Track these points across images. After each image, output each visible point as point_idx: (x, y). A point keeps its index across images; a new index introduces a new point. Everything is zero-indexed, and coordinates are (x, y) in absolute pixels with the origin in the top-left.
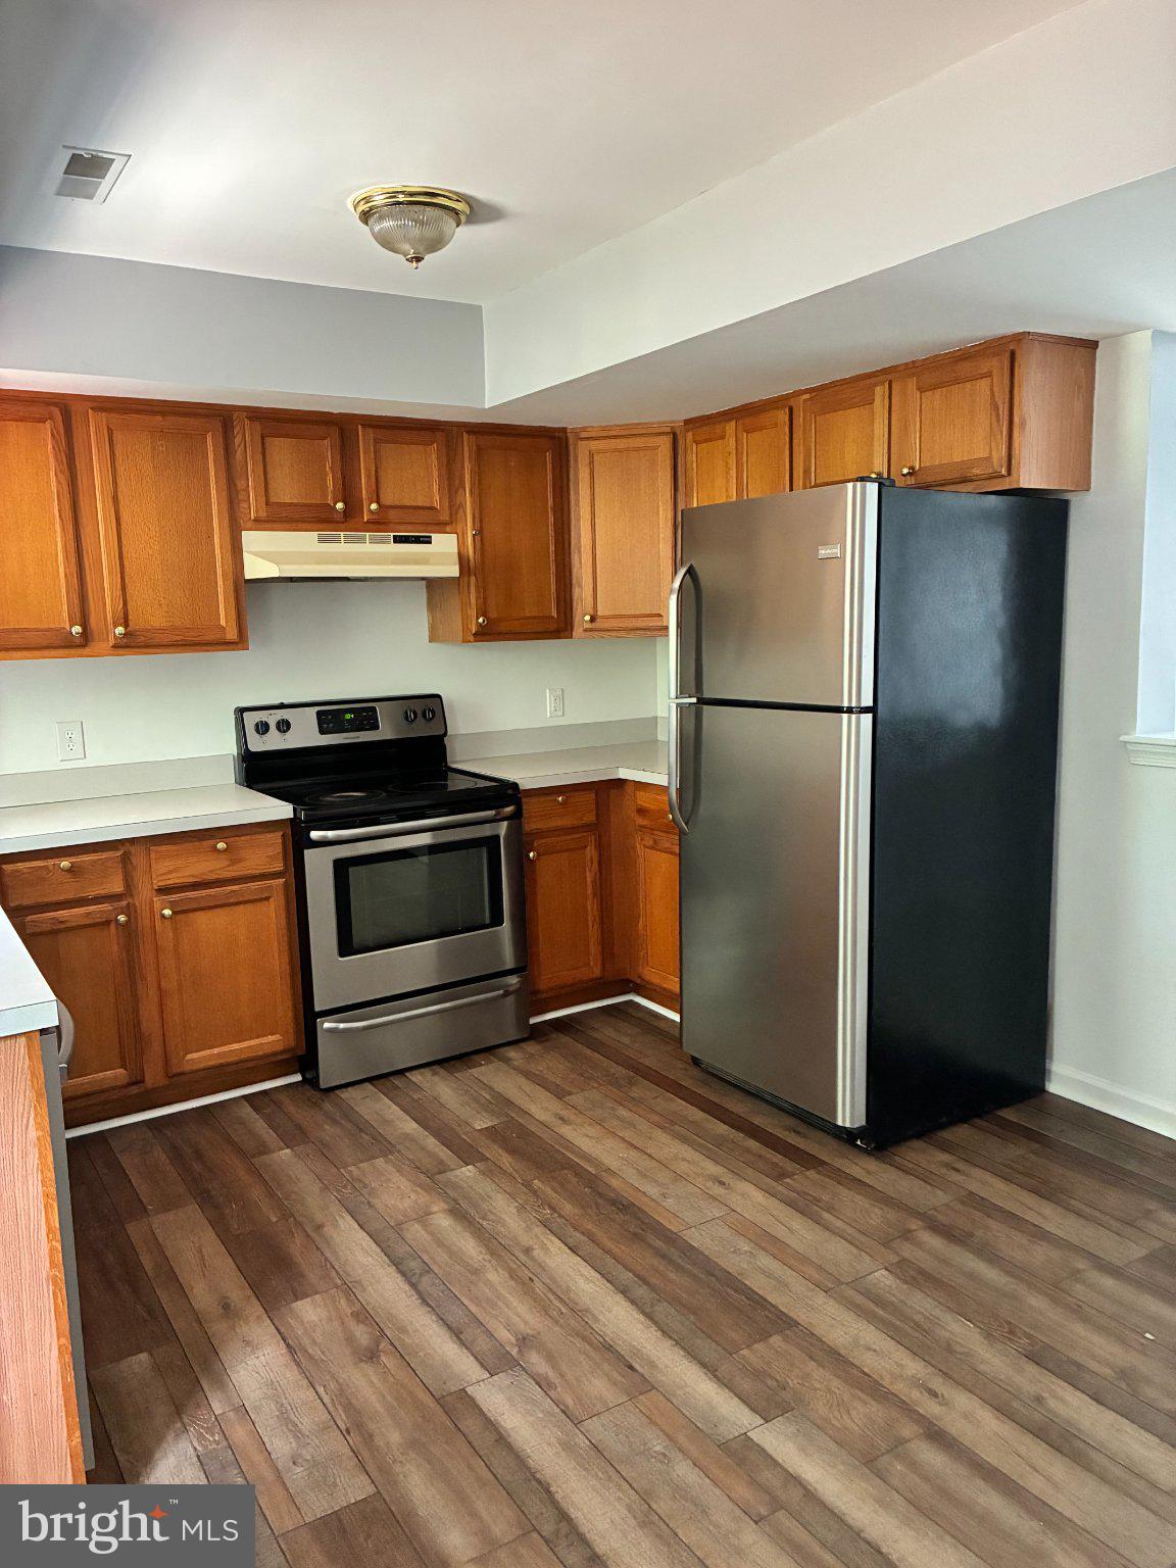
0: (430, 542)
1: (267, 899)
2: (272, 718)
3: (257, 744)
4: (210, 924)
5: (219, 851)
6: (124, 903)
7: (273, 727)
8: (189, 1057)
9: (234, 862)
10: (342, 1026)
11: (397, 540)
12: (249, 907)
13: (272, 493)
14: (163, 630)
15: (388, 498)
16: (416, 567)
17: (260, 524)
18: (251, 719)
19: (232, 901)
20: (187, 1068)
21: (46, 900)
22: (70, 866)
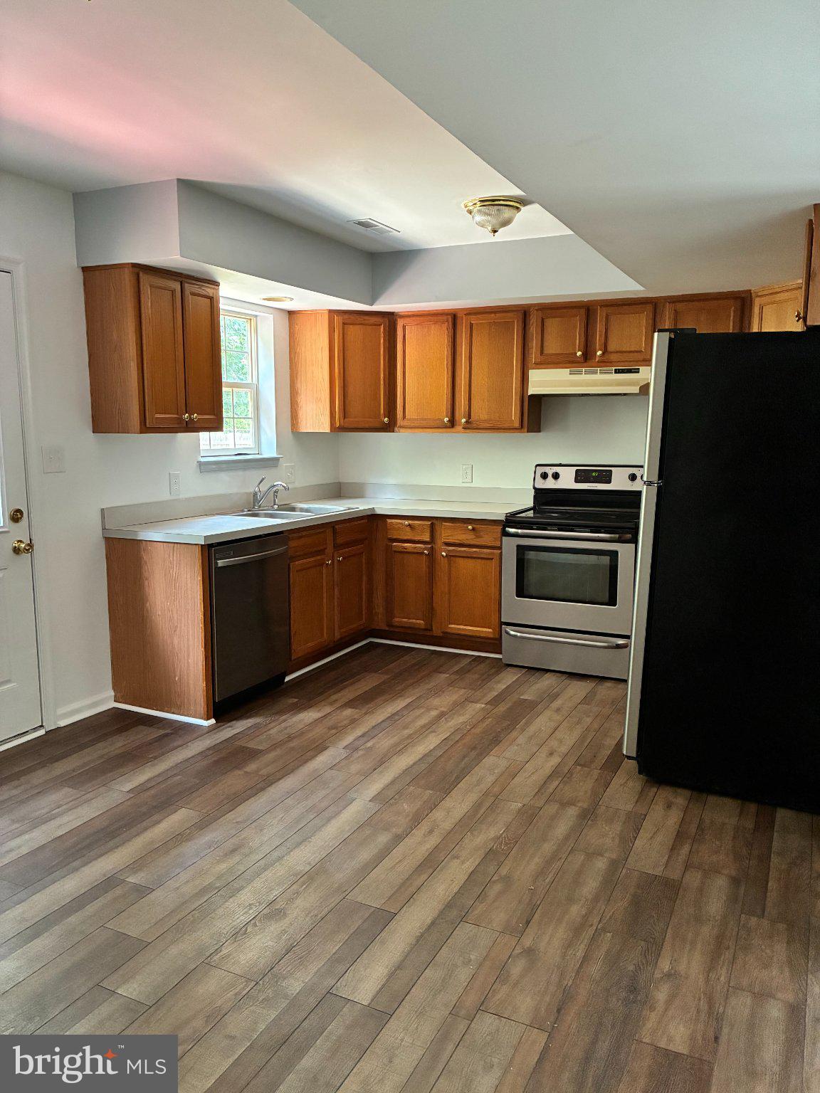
0: (638, 372)
1: (492, 559)
2: (550, 471)
3: (542, 484)
4: (465, 566)
5: (469, 529)
6: (430, 546)
7: (550, 476)
8: (450, 626)
9: (478, 537)
10: (519, 634)
11: (617, 371)
12: (483, 561)
13: (545, 348)
14: (485, 421)
15: (611, 347)
16: (629, 387)
17: (540, 365)
18: (540, 470)
19: (475, 556)
20: (449, 631)
21: (401, 537)
22: (409, 525)
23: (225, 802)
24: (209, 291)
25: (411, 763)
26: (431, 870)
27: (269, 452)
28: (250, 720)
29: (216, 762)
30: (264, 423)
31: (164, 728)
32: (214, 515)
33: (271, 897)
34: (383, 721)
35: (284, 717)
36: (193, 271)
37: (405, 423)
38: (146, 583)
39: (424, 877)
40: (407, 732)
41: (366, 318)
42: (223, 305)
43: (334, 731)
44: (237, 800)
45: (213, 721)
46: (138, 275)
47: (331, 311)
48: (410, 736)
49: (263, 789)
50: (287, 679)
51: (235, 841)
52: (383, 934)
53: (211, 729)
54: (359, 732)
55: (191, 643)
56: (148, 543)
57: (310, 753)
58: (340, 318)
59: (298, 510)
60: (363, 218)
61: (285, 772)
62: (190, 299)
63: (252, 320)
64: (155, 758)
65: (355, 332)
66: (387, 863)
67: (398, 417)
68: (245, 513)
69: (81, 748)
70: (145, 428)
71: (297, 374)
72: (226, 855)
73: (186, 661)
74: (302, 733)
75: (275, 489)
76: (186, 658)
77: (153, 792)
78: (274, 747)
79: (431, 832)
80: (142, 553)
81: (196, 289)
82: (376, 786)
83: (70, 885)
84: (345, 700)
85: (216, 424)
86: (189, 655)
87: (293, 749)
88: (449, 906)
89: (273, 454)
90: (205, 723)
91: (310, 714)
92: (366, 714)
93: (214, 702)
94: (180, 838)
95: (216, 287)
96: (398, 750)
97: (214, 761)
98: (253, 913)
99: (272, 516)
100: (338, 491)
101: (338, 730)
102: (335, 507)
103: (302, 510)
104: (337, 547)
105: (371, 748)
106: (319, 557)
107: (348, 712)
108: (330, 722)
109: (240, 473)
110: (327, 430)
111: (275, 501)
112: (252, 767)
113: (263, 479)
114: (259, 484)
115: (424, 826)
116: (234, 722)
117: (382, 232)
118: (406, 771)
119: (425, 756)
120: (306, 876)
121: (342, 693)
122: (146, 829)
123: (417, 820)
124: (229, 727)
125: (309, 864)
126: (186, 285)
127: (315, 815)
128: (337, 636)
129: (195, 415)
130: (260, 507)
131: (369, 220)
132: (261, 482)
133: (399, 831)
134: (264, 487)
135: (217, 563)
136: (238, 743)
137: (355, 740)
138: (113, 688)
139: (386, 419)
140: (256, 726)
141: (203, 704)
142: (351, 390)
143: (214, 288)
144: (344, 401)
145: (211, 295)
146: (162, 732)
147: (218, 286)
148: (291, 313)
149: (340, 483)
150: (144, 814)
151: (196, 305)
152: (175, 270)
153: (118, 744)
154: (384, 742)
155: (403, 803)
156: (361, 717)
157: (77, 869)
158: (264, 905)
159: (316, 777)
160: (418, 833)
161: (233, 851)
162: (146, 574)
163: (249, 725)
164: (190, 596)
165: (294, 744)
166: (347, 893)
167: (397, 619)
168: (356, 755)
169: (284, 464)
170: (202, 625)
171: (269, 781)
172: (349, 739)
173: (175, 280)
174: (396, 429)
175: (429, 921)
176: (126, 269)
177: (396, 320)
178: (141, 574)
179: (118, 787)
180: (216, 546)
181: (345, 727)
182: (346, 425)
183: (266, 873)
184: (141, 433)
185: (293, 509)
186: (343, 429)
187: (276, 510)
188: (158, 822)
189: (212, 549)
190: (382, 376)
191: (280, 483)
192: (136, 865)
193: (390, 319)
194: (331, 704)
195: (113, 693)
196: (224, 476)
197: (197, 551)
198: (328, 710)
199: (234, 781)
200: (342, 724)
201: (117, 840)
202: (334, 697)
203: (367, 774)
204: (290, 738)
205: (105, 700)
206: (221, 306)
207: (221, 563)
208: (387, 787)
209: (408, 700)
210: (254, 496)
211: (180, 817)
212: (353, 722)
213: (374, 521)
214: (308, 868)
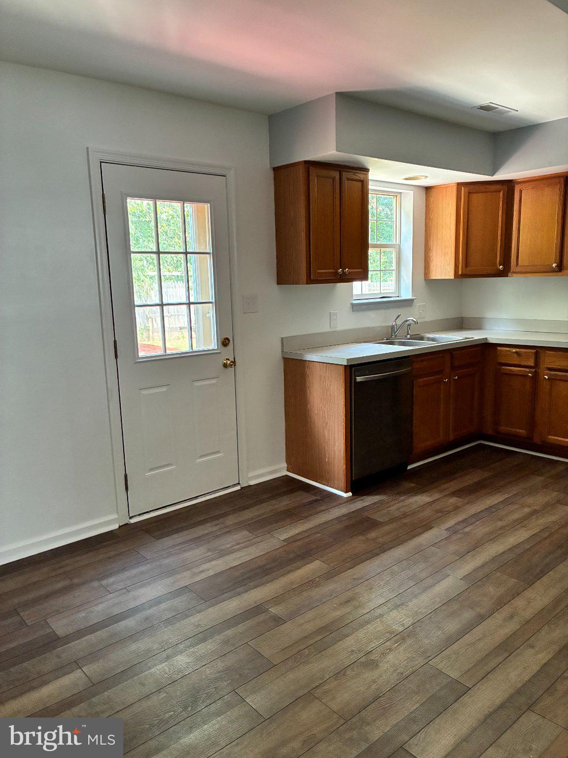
4: (564, 387)
6: (534, 370)
8: (549, 437)
20: (548, 441)
21: (508, 362)
22: (516, 352)
23: (348, 560)
24: (361, 176)
25: (501, 551)
26: (506, 655)
27: (407, 294)
28: (377, 497)
29: (347, 527)
30: (403, 273)
31: (315, 495)
32: (361, 342)
33: (369, 649)
34: (481, 511)
35: (402, 498)
36: (349, 162)
37: (518, 269)
38: (308, 391)
39: (501, 659)
40: (500, 524)
41: (488, 186)
42: (371, 186)
43: (440, 514)
44: (358, 559)
45: (350, 494)
46: (309, 168)
47: (458, 184)
48: (502, 528)
49: (377, 555)
50: (409, 468)
51: (349, 594)
52: (456, 705)
53: (349, 500)
54: (461, 517)
55: (336, 436)
56: (310, 362)
57: (419, 530)
58: (467, 189)
59: (425, 339)
60: (485, 102)
61: (398, 541)
62: (346, 183)
63: (398, 196)
64: (306, 517)
65: (478, 199)
66: (468, 638)
67: (512, 264)
68: (384, 341)
69: (262, 502)
70: (310, 281)
71: (430, 235)
72: (341, 604)
73: (333, 449)
74: (414, 513)
75: (408, 323)
76: (333, 446)
77: (299, 543)
78: (392, 521)
79: (511, 617)
80: (306, 369)
81: (350, 175)
82: (468, 566)
83: (233, 605)
84: (452, 490)
85: (363, 275)
86: (334, 445)
87: (405, 524)
88: (519, 692)
89: (409, 296)
90: (345, 495)
91: (423, 497)
92: (468, 503)
93: (352, 480)
94: (310, 583)
95: (367, 173)
96: (493, 537)
97: (346, 526)
98: (353, 658)
99: (404, 344)
100: (460, 324)
101: (443, 514)
102: (455, 337)
103: (429, 339)
104: (453, 368)
105: (468, 533)
106: (438, 376)
107: (453, 500)
108: (437, 506)
109: (383, 311)
110: (452, 277)
111: (408, 332)
112: (373, 534)
113: (399, 316)
114: (396, 319)
115: (506, 611)
116: (365, 497)
117: (501, 113)
118: (494, 559)
119: (515, 547)
120: (398, 636)
121: (452, 483)
122: (289, 572)
123: (500, 603)
124: (361, 500)
125: (403, 625)
126: (344, 173)
127: (414, 583)
128: (452, 437)
129: (347, 269)
130: (396, 336)
131: (490, 104)
132: (398, 317)
133: (483, 611)
134: (399, 322)
135: (355, 379)
136: (366, 514)
137: (456, 524)
138: (287, 461)
139: (501, 267)
140: (381, 502)
141: (343, 480)
142: (473, 245)
143: (365, 174)
144: (467, 254)
145: (362, 179)
146: (314, 498)
147: (368, 171)
148: (428, 189)
149: (462, 317)
150: (291, 560)
151: (350, 187)
152: (336, 163)
153: (284, 503)
154: (480, 530)
155: (489, 586)
156: (464, 505)
157: (239, 594)
158: (362, 654)
159: (419, 550)
160: (499, 617)
161: (347, 602)
162: (308, 384)
163: (376, 501)
164: (336, 403)
165: (407, 521)
166: (430, 658)
167: (503, 428)
168: (454, 537)
169: (417, 304)
170: (343, 424)
171: (383, 549)
172: (451, 523)
173: (335, 170)
174: (509, 274)
175: (498, 702)
176: (301, 166)
177: (514, 186)
178: (305, 383)
179: (276, 535)
180: (356, 367)
181: (449, 512)
182: (468, 273)
183: (369, 626)
184: (307, 284)
185: (422, 339)
186: (465, 276)
187: (408, 339)
188: (298, 568)
189: (352, 369)
190: (499, 233)
191: (412, 318)
192: (277, 600)
193: (509, 186)
194: (441, 491)
195: (286, 465)
196: (372, 314)
197: (342, 370)
198: (437, 496)
199: (357, 544)
200: (448, 509)
201: (269, 576)
202: (444, 486)
203: (462, 556)
204: (405, 515)
205: (281, 470)
206: (370, 187)
207: (359, 379)
208: (476, 570)
209: (506, 496)
210: (392, 328)
211: (314, 567)
212: (456, 509)
213: (486, 348)
214: (401, 629)
